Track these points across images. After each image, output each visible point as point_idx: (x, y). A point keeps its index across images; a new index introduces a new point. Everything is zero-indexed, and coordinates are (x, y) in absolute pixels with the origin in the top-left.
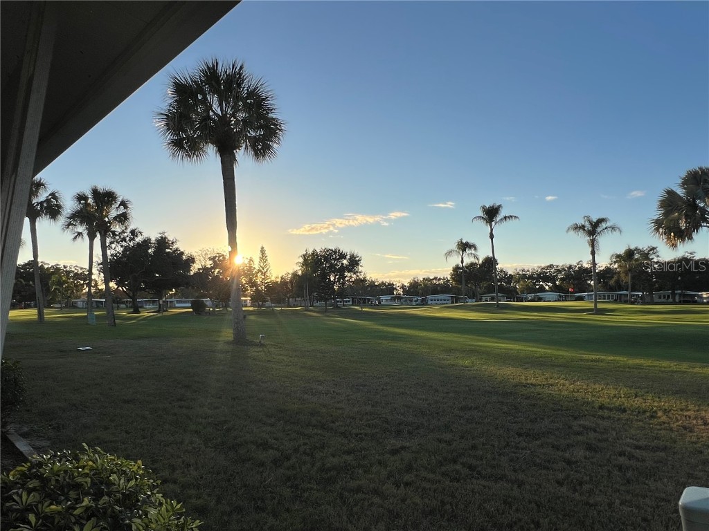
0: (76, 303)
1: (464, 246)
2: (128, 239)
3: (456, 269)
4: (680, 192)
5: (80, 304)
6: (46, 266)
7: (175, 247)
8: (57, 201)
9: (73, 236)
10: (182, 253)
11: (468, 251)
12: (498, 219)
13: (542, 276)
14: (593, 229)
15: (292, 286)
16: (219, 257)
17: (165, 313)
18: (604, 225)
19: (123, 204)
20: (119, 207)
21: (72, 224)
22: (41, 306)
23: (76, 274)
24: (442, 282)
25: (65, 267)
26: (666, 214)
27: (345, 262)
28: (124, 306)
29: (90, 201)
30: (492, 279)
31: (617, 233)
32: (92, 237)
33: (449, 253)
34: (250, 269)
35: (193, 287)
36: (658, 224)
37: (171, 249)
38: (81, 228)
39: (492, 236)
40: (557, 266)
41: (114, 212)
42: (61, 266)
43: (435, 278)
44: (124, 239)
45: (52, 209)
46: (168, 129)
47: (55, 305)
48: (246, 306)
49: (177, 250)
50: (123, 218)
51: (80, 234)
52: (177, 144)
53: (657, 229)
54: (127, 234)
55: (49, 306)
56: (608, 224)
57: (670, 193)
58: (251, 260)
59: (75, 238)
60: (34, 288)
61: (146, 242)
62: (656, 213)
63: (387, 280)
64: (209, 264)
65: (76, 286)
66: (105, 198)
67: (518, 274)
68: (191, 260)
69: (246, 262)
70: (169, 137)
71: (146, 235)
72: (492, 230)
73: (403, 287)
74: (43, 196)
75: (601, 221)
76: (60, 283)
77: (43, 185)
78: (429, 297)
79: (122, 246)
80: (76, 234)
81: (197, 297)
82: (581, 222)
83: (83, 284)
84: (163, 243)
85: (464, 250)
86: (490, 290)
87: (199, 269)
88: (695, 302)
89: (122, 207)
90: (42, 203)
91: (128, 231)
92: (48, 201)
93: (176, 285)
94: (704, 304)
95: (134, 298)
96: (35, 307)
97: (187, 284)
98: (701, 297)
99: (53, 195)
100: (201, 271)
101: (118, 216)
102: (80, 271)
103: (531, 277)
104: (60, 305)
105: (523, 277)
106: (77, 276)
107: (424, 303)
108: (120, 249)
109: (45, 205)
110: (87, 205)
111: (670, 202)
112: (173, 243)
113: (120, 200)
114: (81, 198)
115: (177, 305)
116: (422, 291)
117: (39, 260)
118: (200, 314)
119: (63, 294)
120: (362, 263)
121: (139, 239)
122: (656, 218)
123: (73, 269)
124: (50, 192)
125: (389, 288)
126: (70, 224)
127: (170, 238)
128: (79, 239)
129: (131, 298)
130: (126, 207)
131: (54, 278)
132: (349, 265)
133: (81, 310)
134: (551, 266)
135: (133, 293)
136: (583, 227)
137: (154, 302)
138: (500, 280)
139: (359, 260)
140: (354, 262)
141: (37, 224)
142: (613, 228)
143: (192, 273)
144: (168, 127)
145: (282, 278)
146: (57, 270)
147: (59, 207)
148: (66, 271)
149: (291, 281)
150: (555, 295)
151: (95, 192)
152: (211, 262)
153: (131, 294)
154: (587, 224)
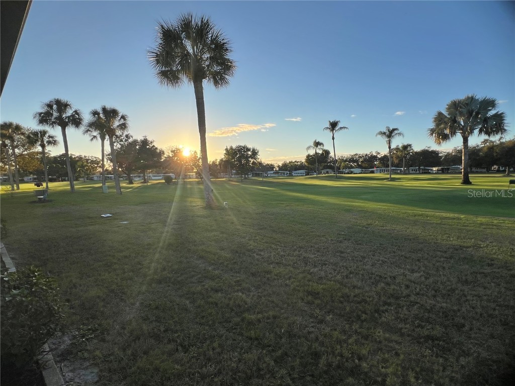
0: (93, 177)
1: (317, 144)
2: (124, 140)
3: (308, 156)
4: (445, 113)
5: (95, 178)
6: (73, 157)
8: (79, 116)
9: (90, 138)
10: (157, 148)
11: (319, 147)
12: (337, 129)
13: (352, 160)
14: (390, 134)
15: (220, 167)
16: (177, 150)
17: (148, 184)
18: (396, 132)
19: (123, 117)
20: (120, 119)
21: (90, 131)
22: (72, 180)
23: (92, 161)
24: (299, 163)
25: (85, 157)
26: (438, 125)
27: (250, 153)
28: (122, 179)
29: (101, 115)
30: (326, 162)
31: (401, 137)
32: (103, 139)
33: (309, 148)
34: (196, 157)
36: (432, 131)
37: (150, 146)
38: (96, 133)
39: (333, 138)
40: (360, 155)
41: (116, 123)
42: (83, 156)
43: (296, 162)
44: (121, 141)
45: (76, 121)
46: (157, 64)
47: (80, 179)
48: (193, 178)
49: (153, 146)
50: (123, 127)
51: (95, 137)
52: (164, 74)
53: (432, 134)
54: (123, 137)
55: (77, 180)
56: (398, 132)
57: (440, 114)
58: (195, 152)
59: (92, 139)
60: (67, 169)
61: (135, 142)
62: (432, 125)
63: (270, 163)
65: (93, 168)
66: (111, 114)
67: (339, 159)
68: (162, 153)
69: (193, 153)
70: (158, 69)
71: (135, 138)
72: (333, 135)
73: (279, 166)
74: (69, 112)
75: (394, 130)
76: (83, 166)
77: (69, 105)
78: (294, 172)
79: (120, 144)
80: (92, 137)
81: (166, 173)
82: (384, 130)
83: (97, 167)
84: (145, 142)
85: (317, 146)
86: (325, 167)
87: (166, 158)
88: (430, 173)
89: (122, 120)
90: (69, 117)
91: (124, 135)
92: (72, 116)
93: (153, 167)
94: (433, 174)
95: (129, 175)
96: (68, 180)
97: (160, 167)
98: (432, 170)
99: (76, 111)
101: (120, 125)
102: (94, 159)
103: (346, 161)
104: (83, 179)
105: (343, 160)
106: (93, 162)
107: (291, 175)
108: (119, 146)
109: (71, 118)
110: (99, 117)
111: (440, 119)
112: (151, 142)
113: (120, 115)
114: (95, 113)
115: (153, 178)
116: (289, 169)
117: (69, 153)
118: (169, 184)
119: (85, 172)
120: (259, 153)
121: (130, 140)
122: (432, 128)
123: (90, 158)
124: (74, 110)
125: (271, 167)
126: (88, 130)
127: (150, 139)
128: (95, 140)
129: (126, 174)
130: (125, 119)
131: (79, 163)
132: (252, 155)
133: (97, 182)
134: (356, 154)
135: (129, 172)
136: (384, 133)
137: (139, 176)
138: (330, 162)
139: (258, 152)
140: (255, 153)
141: (66, 130)
142: (400, 134)
143: (162, 160)
144: (158, 62)
145: (213, 162)
146: (80, 158)
147: (80, 119)
148: (86, 159)
149: (220, 164)
150: (359, 170)
151: (104, 109)
152: (172, 153)
153: (127, 172)
154: (387, 132)
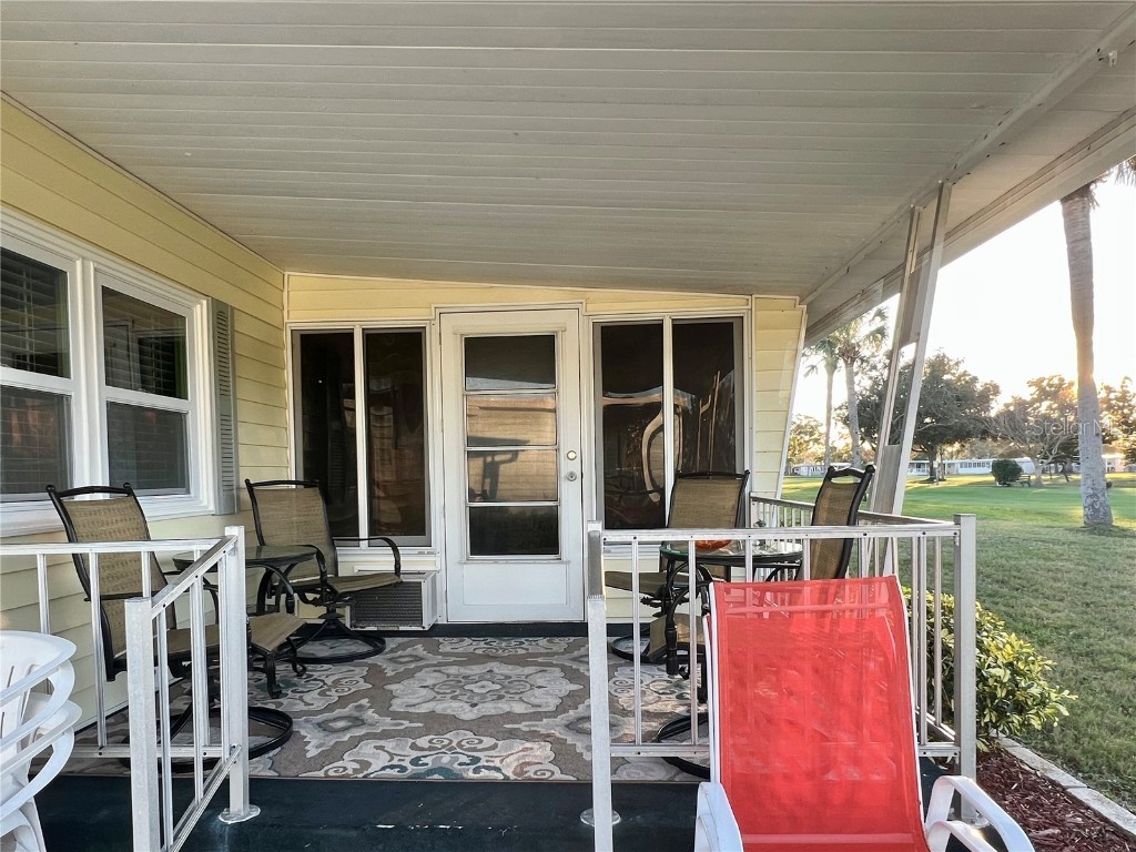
0: (797, 469)
7: (961, 369)
10: (975, 379)
16: (1051, 379)
17: (941, 484)
19: (880, 314)
20: (873, 320)
35: (995, 439)
37: (953, 374)
38: (816, 359)
41: (864, 330)
48: (1112, 470)
49: (965, 374)
50: (879, 335)
51: (814, 367)
59: (806, 375)
64: (1027, 394)
65: (800, 443)
68: (992, 390)
80: (808, 367)
81: (1002, 455)
83: (809, 441)
84: (939, 365)
87: (1007, 405)
89: (878, 321)
93: (961, 435)
97: (984, 434)
100: (1012, 408)
101: (871, 333)
106: (800, 429)
108: (867, 383)
112: (957, 364)
118: (1009, 486)
128: (813, 374)
143: (993, 414)
152: (1034, 389)
